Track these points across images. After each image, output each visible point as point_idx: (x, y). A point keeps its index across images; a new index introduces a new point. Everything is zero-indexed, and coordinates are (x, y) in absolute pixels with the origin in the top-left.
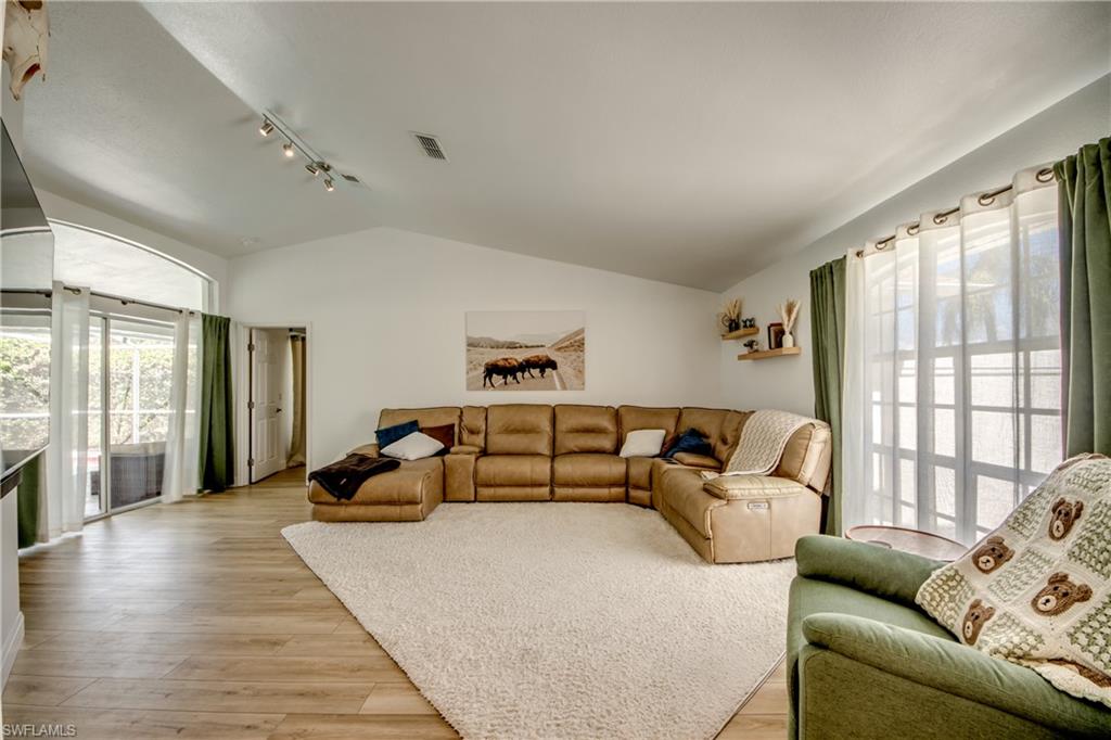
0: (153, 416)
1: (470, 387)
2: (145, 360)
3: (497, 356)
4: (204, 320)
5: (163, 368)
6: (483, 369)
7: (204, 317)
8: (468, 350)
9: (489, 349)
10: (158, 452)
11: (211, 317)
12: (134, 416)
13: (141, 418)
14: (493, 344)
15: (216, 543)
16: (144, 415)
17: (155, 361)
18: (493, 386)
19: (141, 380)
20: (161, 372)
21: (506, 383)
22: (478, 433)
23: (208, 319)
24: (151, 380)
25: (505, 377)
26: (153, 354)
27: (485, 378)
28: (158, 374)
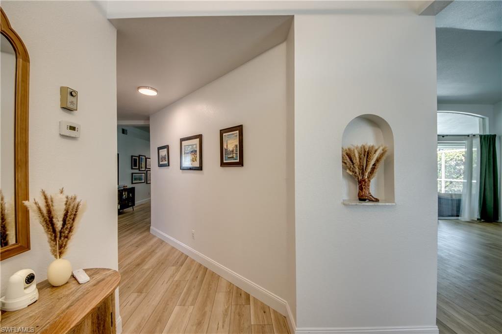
0: (451, 182)
2: (447, 157)
4: (481, 138)
5: (456, 160)
7: (481, 136)
10: (458, 198)
11: (485, 136)
12: (442, 182)
13: (445, 183)
15: (490, 244)
16: (447, 181)
17: (452, 157)
19: (446, 166)
20: (455, 162)
23: (483, 137)
24: (450, 166)
26: (451, 154)
28: (453, 163)
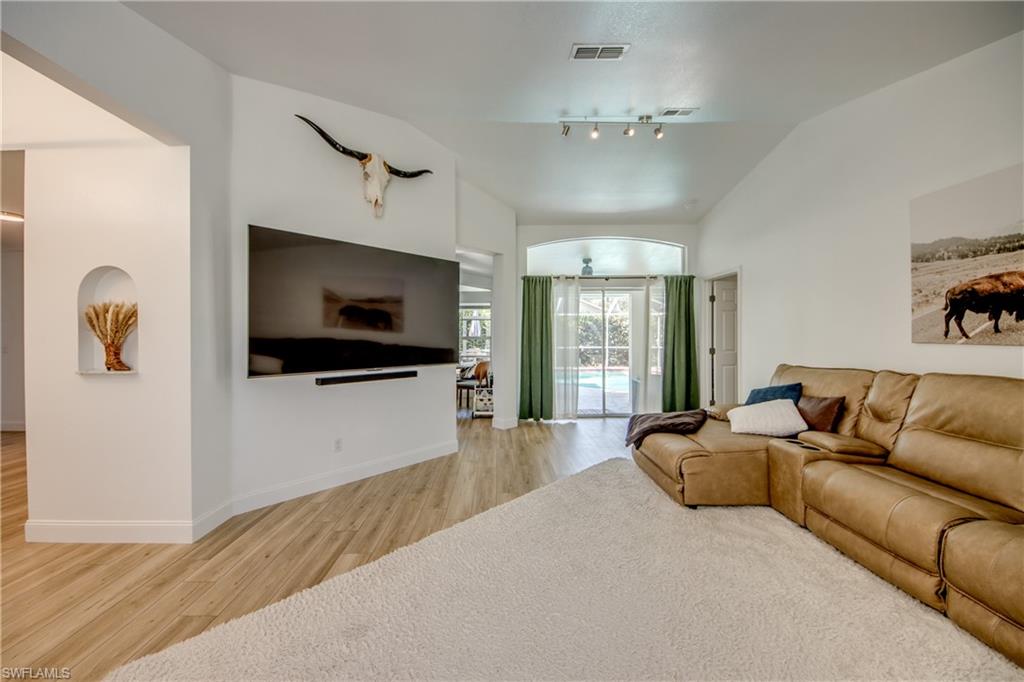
1: (919, 336)
3: (975, 272)
4: (667, 282)
6: (942, 302)
7: (666, 279)
8: (914, 269)
9: (956, 261)
11: (673, 277)
14: (964, 249)
18: (965, 335)
21: (997, 330)
22: (888, 421)
23: (670, 280)
25: (995, 316)
27: (948, 318)
